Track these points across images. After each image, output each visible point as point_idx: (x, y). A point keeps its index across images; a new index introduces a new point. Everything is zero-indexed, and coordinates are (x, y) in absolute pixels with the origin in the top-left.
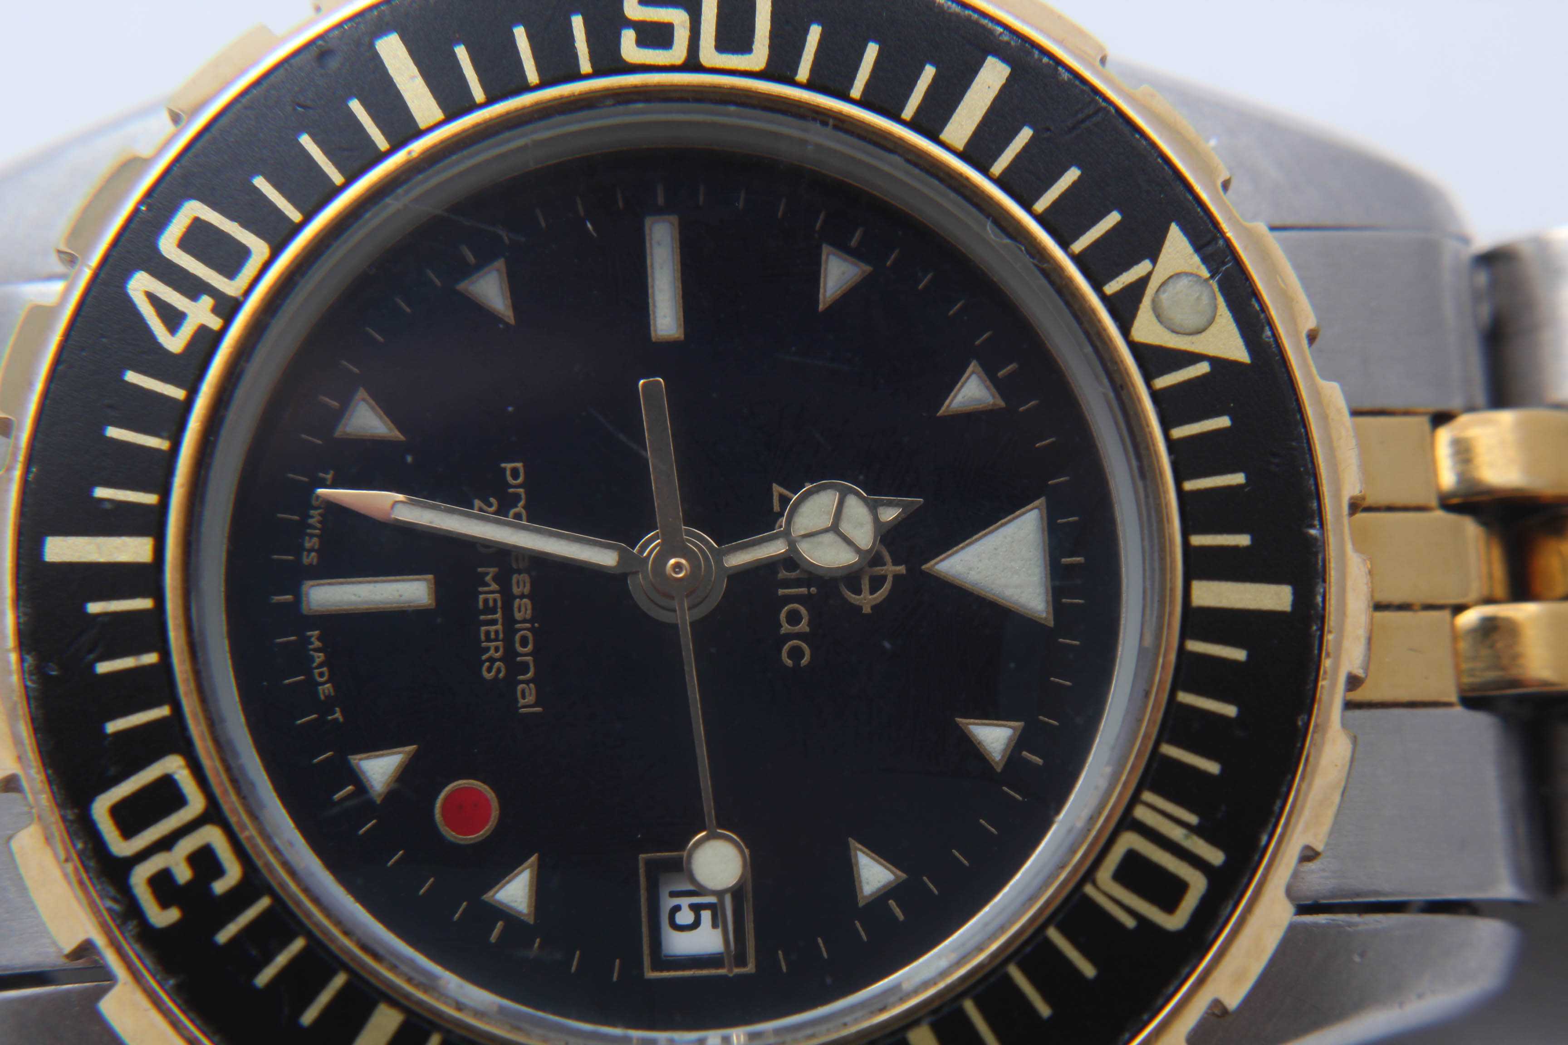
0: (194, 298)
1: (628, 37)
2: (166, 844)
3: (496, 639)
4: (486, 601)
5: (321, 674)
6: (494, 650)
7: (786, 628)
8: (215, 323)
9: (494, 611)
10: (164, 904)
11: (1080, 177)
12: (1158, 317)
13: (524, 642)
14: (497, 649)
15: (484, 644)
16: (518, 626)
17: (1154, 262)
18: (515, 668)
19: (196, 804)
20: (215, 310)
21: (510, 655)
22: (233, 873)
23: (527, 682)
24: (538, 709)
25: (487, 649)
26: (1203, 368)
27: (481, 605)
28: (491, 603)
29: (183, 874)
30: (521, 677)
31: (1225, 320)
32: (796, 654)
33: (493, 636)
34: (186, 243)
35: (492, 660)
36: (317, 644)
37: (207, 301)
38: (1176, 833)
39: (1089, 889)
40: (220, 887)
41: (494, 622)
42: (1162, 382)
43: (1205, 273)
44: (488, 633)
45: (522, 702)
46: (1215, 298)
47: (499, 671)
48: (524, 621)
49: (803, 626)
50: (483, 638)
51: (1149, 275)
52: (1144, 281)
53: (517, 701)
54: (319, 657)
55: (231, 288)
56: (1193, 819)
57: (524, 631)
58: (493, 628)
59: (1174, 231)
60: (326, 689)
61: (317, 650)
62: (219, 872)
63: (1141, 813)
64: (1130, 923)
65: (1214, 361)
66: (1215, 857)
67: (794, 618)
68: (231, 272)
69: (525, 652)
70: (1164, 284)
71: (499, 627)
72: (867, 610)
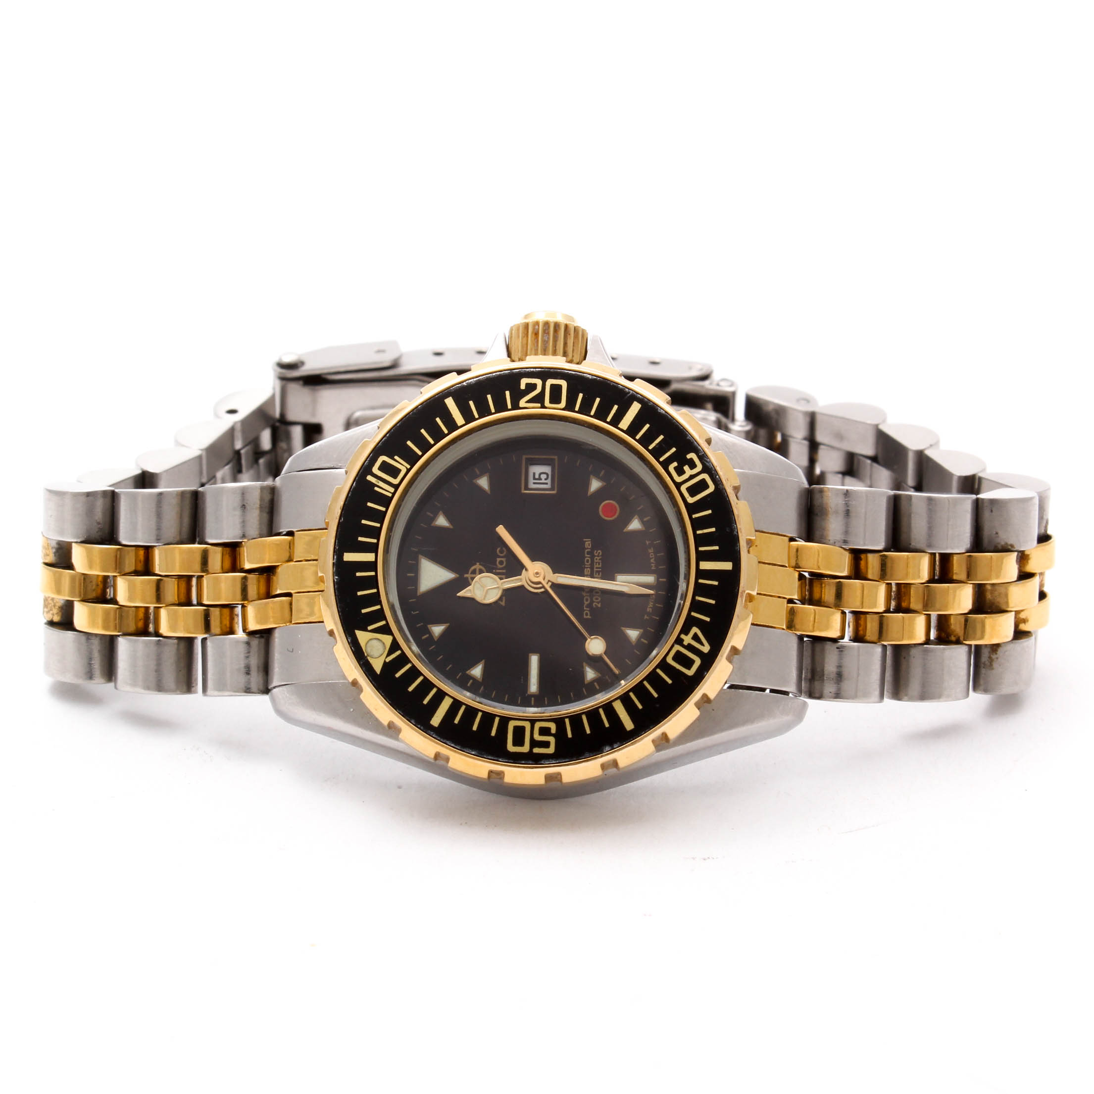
0: (689, 645)
1: (553, 731)
2: (692, 477)
3: (596, 563)
4: (599, 574)
5: (652, 555)
6: (597, 559)
7: (503, 559)
8: (683, 636)
9: (597, 571)
10: (691, 459)
11: (408, 688)
12: (384, 644)
13: (588, 561)
14: (596, 559)
15: (600, 561)
16: (589, 566)
17: (385, 661)
18: (591, 553)
19: (683, 488)
20: (683, 640)
21: (592, 557)
22: (671, 468)
23: (588, 549)
24: (585, 540)
25: (600, 559)
26: (370, 628)
27: (601, 574)
28: (597, 574)
29: (686, 468)
30: (589, 550)
31: (362, 643)
32: (501, 552)
33: (597, 564)
34: (692, 662)
35: (598, 556)
36: (652, 565)
37: (685, 643)
38: (381, 484)
39: (409, 467)
40: (675, 464)
41: (597, 568)
42: (383, 623)
43: (368, 658)
44: (599, 564)
45: (590, 542)
46: (366, 650)
47: (596, 553)
48: (587, 568)
49: (498, 560)
50: (601, 563)
51: (386, 658)
52: (389, 654)
53: (591, 543)
54: (652, 561)
55: (677, 648)
56: (376, 489)
57: (588, 565)
58: (598, 566)
59: (378, 672)
60: (651, 551)
61: (653, 563)
62: (675, 468)
63: (392, 490)
64: (396, 457)
65: (366, 630)
66: (369, 478)
67: (501, 563)
68: (678, 652)
69: (588, 557)
70: (381, 655)
71: (595, 566)
72: (478, 564)
